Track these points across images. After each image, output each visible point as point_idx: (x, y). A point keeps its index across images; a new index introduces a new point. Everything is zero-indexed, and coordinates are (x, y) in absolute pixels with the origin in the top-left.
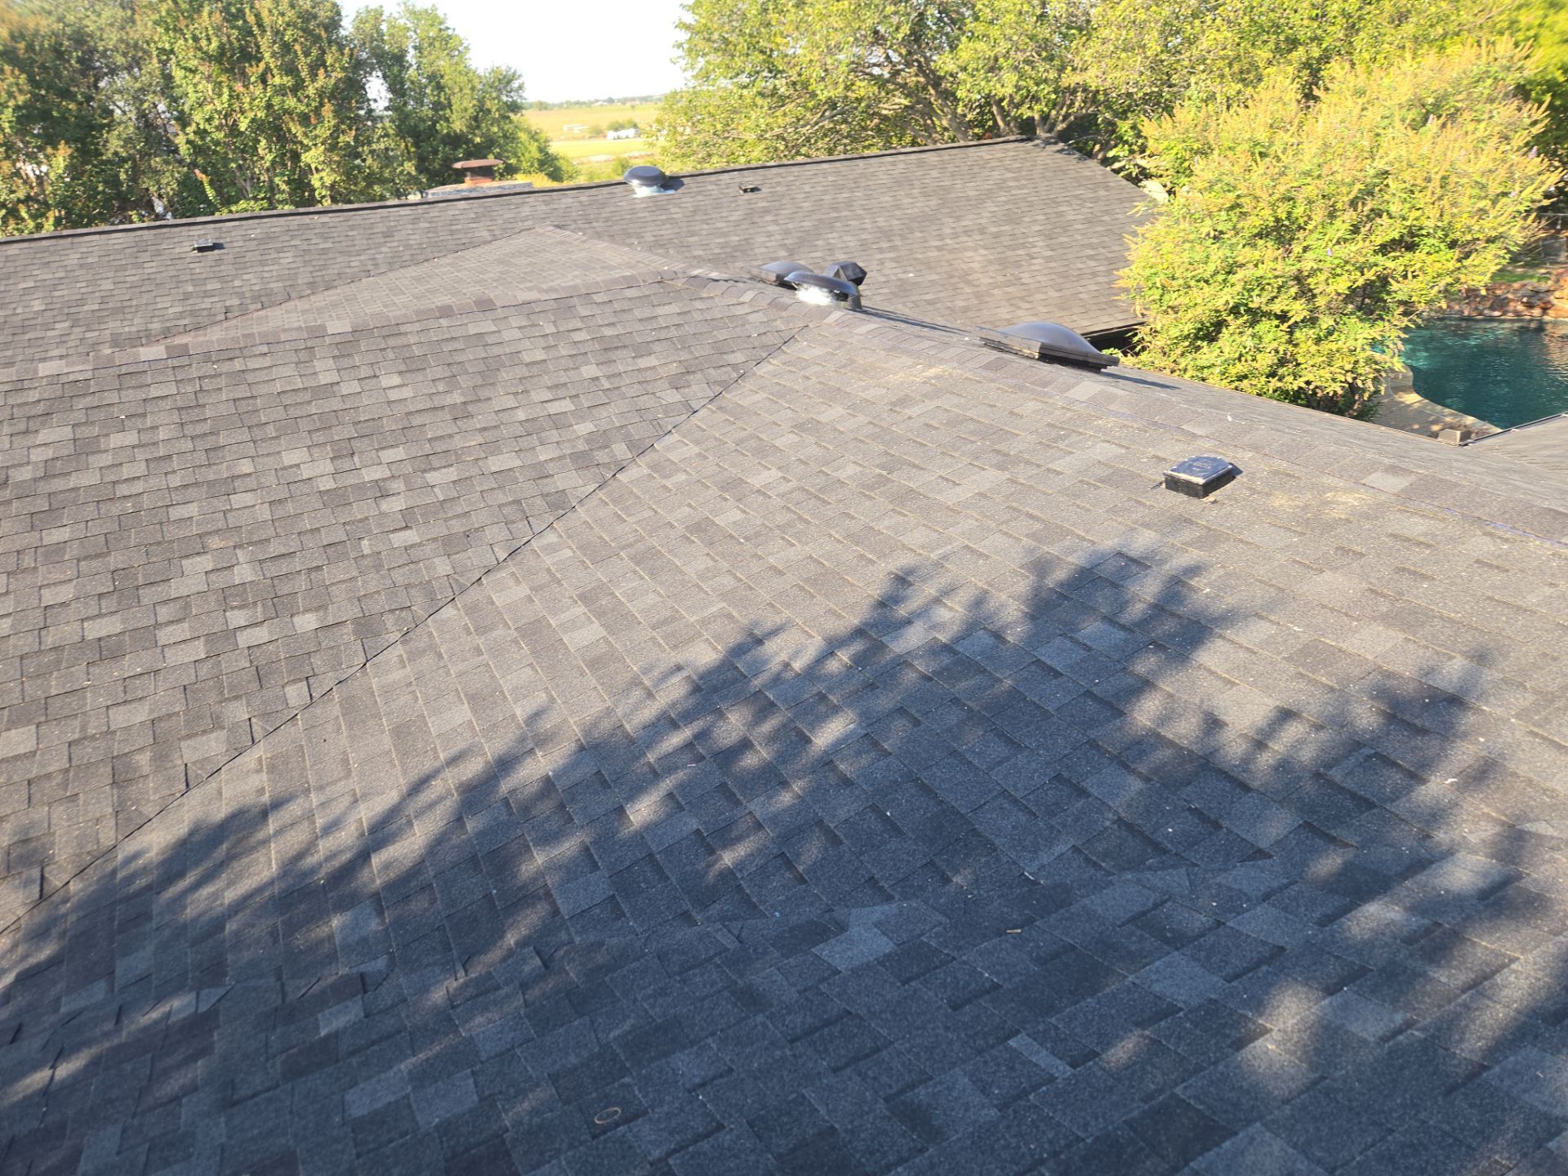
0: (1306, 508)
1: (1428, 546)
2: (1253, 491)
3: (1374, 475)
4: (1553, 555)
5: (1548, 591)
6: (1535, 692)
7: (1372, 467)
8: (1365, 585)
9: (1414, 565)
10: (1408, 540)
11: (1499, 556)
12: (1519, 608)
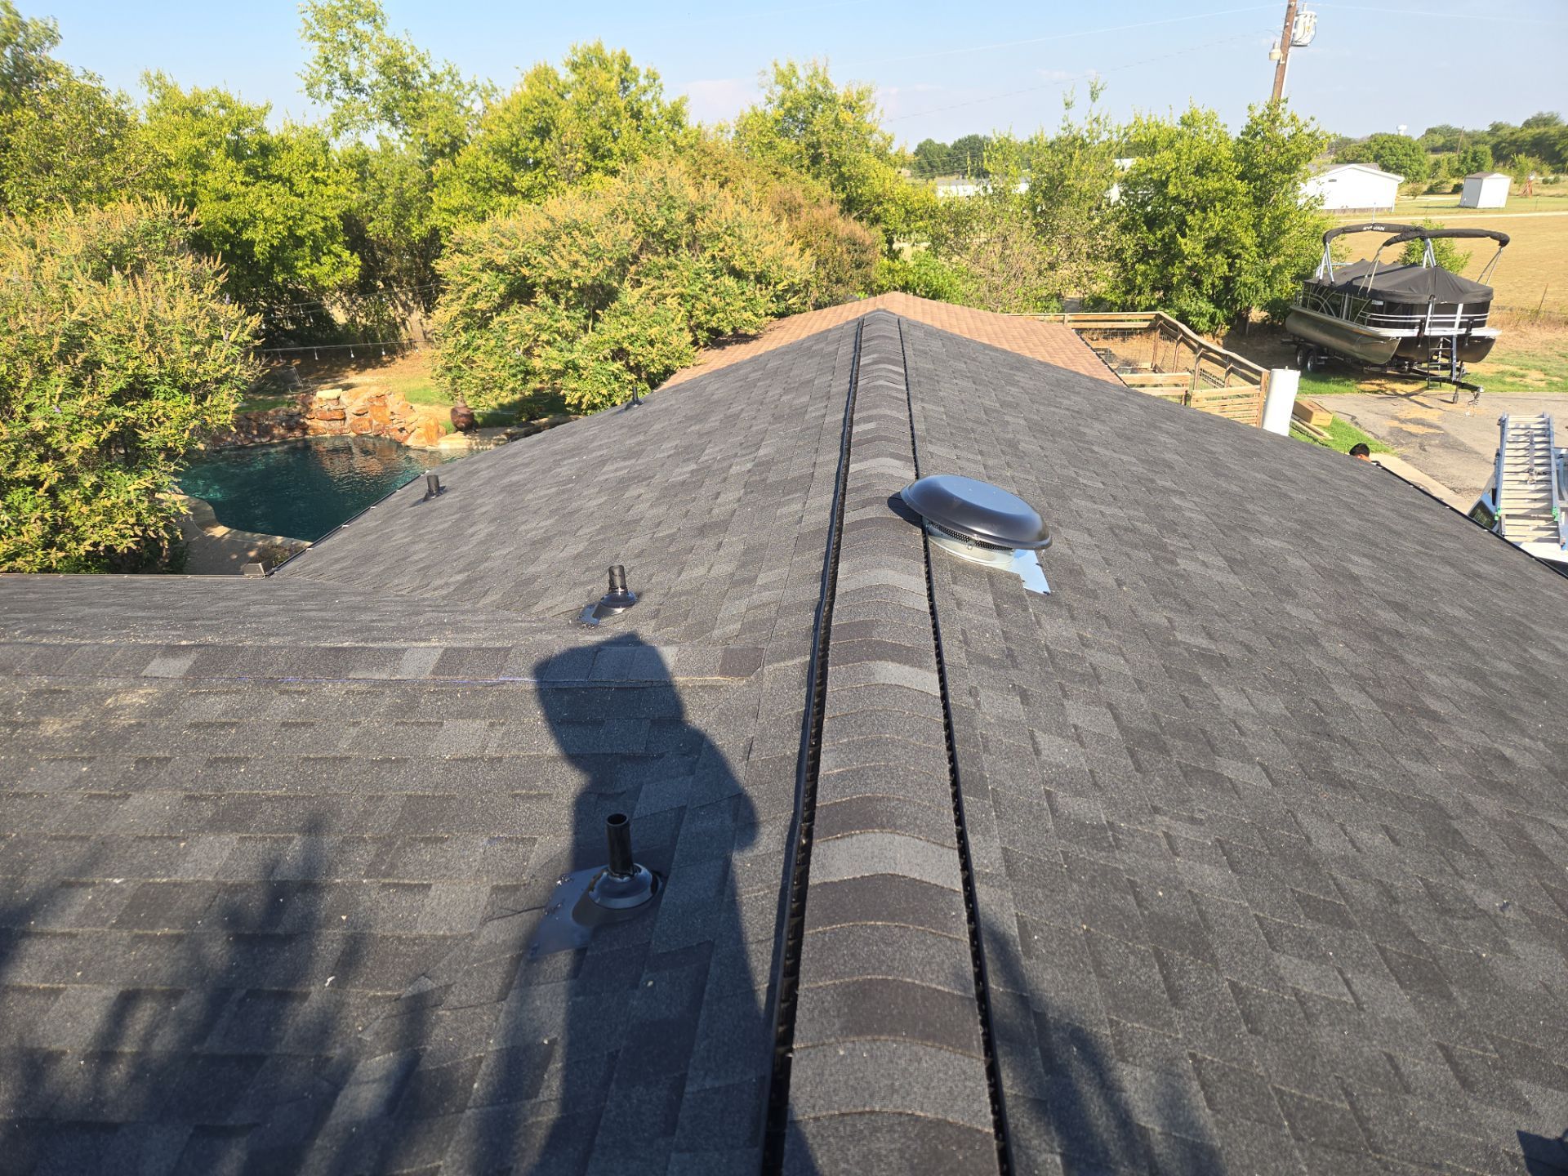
0: (86, 726)
1: (232, 725)
2: (15, 725)
3: (153, 663)
4: (347, 693)
5: (353, 731)
6: (375, 840)
7: (147, 654)
8: (181, 794)
9: (224, 750)
10: (211, 725)
11: (301, 712)
12: (335, 758)
